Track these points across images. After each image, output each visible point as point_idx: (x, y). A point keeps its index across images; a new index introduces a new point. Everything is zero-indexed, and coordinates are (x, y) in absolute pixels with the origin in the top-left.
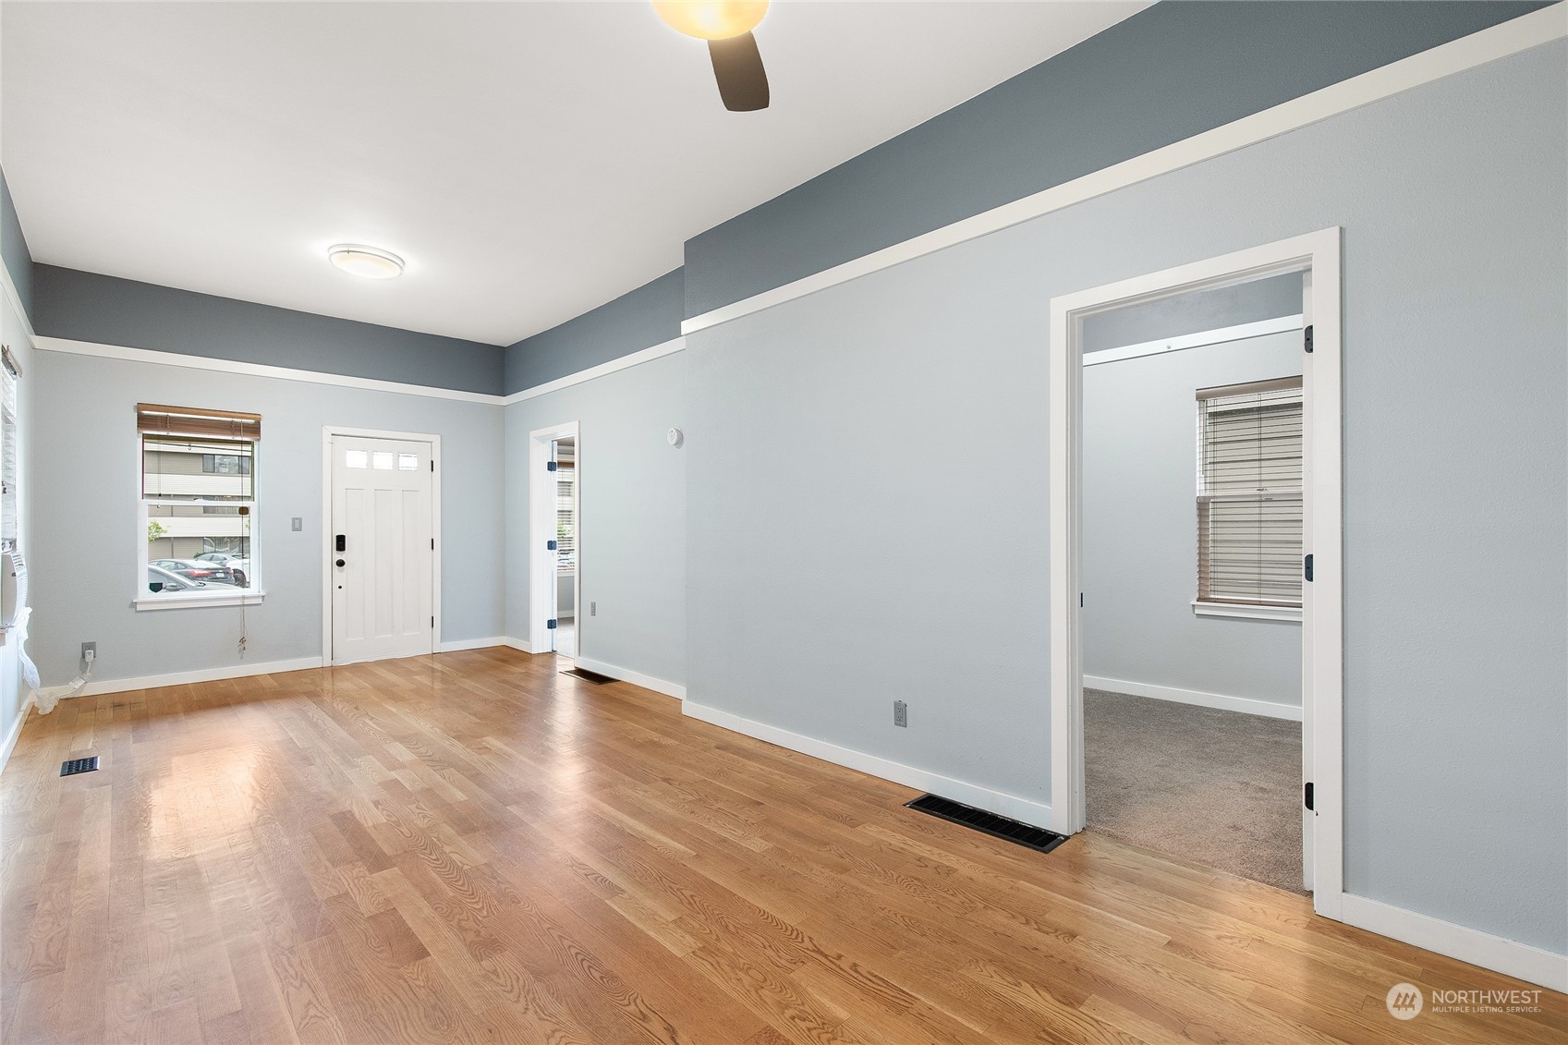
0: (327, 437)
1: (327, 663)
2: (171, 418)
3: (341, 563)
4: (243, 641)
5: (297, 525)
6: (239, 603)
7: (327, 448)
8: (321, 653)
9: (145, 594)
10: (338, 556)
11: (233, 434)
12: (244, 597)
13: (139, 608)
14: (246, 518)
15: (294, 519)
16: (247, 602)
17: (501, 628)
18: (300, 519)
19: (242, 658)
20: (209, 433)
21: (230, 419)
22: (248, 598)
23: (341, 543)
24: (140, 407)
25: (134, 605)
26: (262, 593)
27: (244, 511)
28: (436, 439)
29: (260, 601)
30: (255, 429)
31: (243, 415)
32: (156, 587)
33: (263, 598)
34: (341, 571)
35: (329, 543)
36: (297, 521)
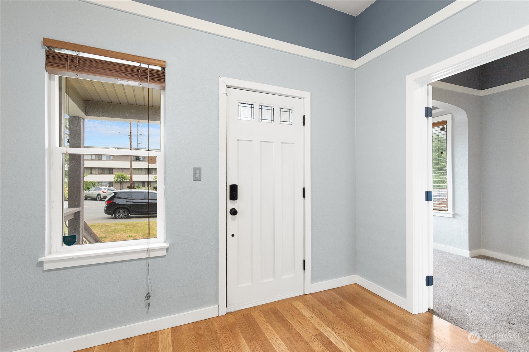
0: (223, 89)
1: (222, 312)
2: (80, 58)
3: (234, 212)
4: (148, 297)
5: (197, 175)
6: (145, 255)
7: (222, 98)
8: (216, 302)
10: (232, 205)
12: (149, 250)
13: (46, 267)
15: (195, 169)
16: (152, 255)
17: (353, 268)
18: (200, 169)
19: (148, 312)
21: (137, 64)
22: (153, 250)
23: (234, 192)
25: (41, 264)
26: (166, 245)
28: (307, 95)
29: (164, 253)
30: (161, 77)
31: (149, 61)
33: (167, 249)
34: (234, 220)
35: (224, 193)
36: (197, 171)
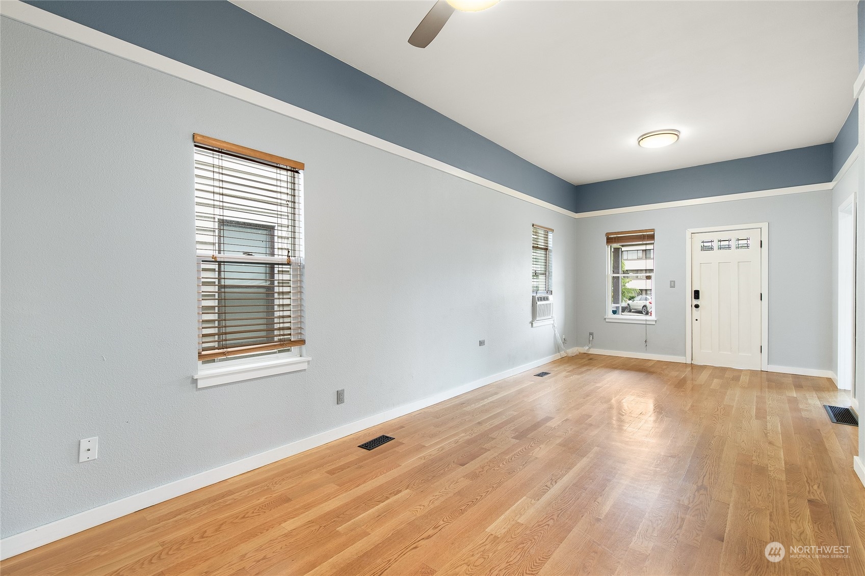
0: (688, 235)
1: (689, 362)
2: (618, 237)
3: (697, 306)
4: (646, 342)
5: (673, 285)
6: (645, 323)
7: (688, 241)
8: (685, 355)
9: (610, 315)
10: (695, 302)
11: (643, 241)
12: (646, 320)
13: (607, 320)
14: (648, 281)
15: (671, 281)
16: (648, 323)
17: (828, 364)
18: (674, 282)
19: (646, 349)
20: (632, 242)
21: (641, 234)
22: (648, 321)
23: (697, 294)
24: (607, 234)
25: (605, 319)
26: (656, 319)
27: (648, 278)
28: (764, 225)
29: (654, 323)
30: (652, 237)
31: (647, 230)
32: (614, 312)
33: (656, 321)
34: (697, 311)
35: (689, 295)
36: (673, 283)
